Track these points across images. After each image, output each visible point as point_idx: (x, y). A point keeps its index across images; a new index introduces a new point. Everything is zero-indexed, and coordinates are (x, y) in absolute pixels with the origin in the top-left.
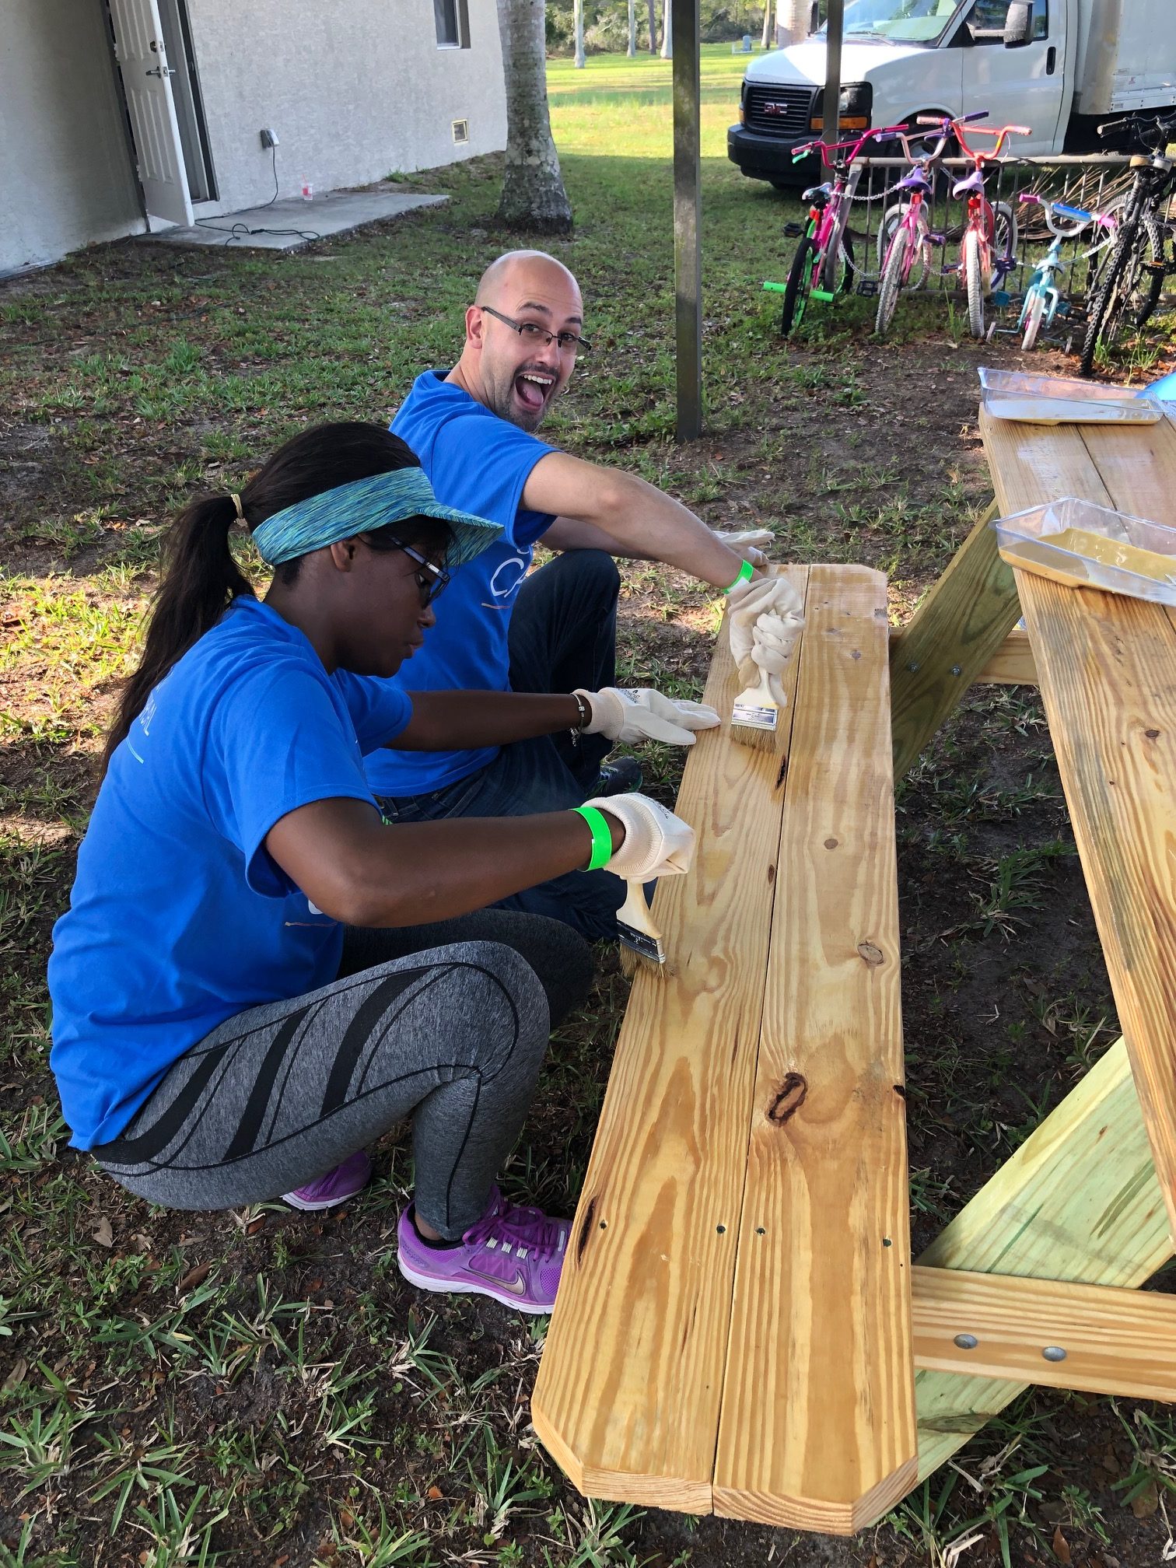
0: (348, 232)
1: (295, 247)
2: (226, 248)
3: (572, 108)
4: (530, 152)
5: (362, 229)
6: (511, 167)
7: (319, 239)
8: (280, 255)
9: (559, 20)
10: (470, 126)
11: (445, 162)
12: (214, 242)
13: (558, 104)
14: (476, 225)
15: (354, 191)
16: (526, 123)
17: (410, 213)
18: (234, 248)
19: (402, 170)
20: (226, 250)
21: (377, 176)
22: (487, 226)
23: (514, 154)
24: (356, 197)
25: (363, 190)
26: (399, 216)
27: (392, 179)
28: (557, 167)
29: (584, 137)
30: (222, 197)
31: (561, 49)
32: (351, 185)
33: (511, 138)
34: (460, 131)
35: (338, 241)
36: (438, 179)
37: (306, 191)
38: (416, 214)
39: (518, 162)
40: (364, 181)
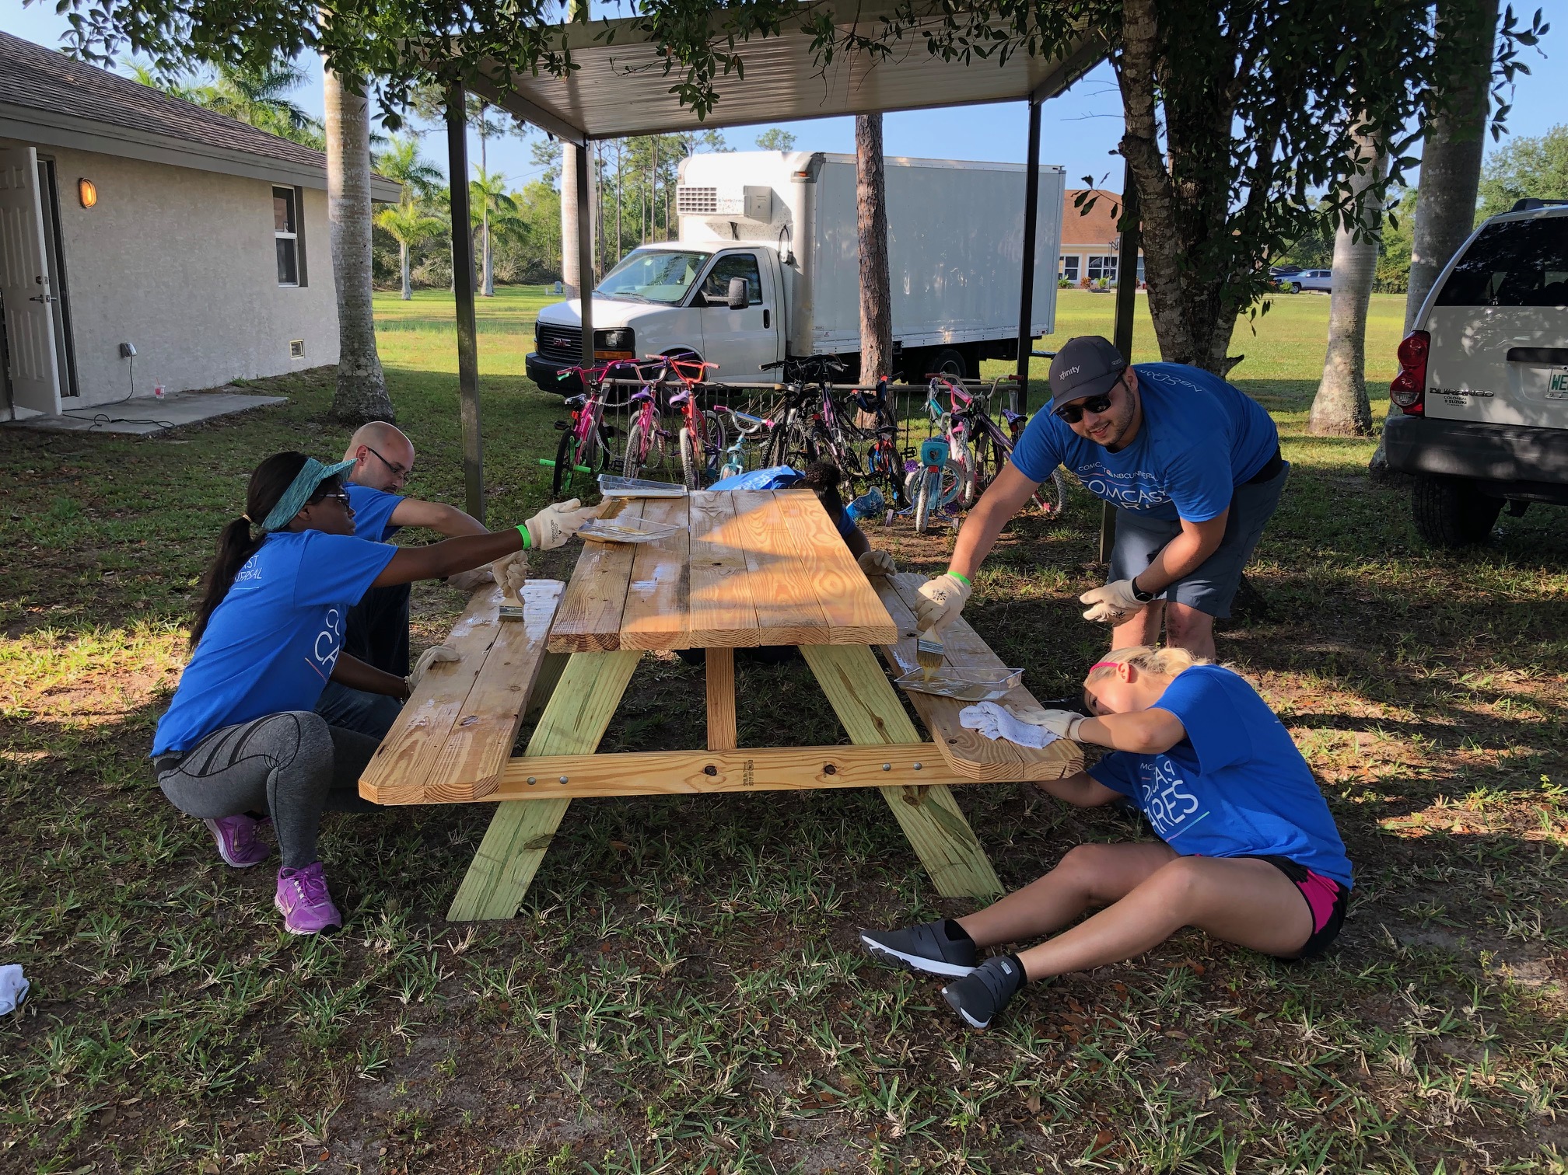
0: (199, 423)
1: (152, 433)
2: (89, 432)
3: (398, 333)
4: (359, 367)
5: (210, 421)
6: (342, 377)
7: (174, 427)
8: (140, 439)
9: (387, 259)
10: (306, 344)
11: (282, 372)
12: (77, 428)
13: (385, 329)
14: (312, 420)
15: (201, 392)
16: (356, 345)
17: (253, 410)
18: (96, 433)
19: (244, 377)
20: (88, 434)
21: (221, 381)
22: (321, 421)
23: (345, 367)
24: (204, 397)
25: (208, 392)
26: (244, 412)
27: (234, 384)
28: (382, 378)
29: (407, 356)
30: (82, 394)
31: (389, 283)
32: (198, 388)
33: (342, 356)
34: (297, 349)
35: (190, 430)
36: (277, 384)
37: (158, 392)
38: (259, 411)
39: (349, 373)
40: (210, 385)
